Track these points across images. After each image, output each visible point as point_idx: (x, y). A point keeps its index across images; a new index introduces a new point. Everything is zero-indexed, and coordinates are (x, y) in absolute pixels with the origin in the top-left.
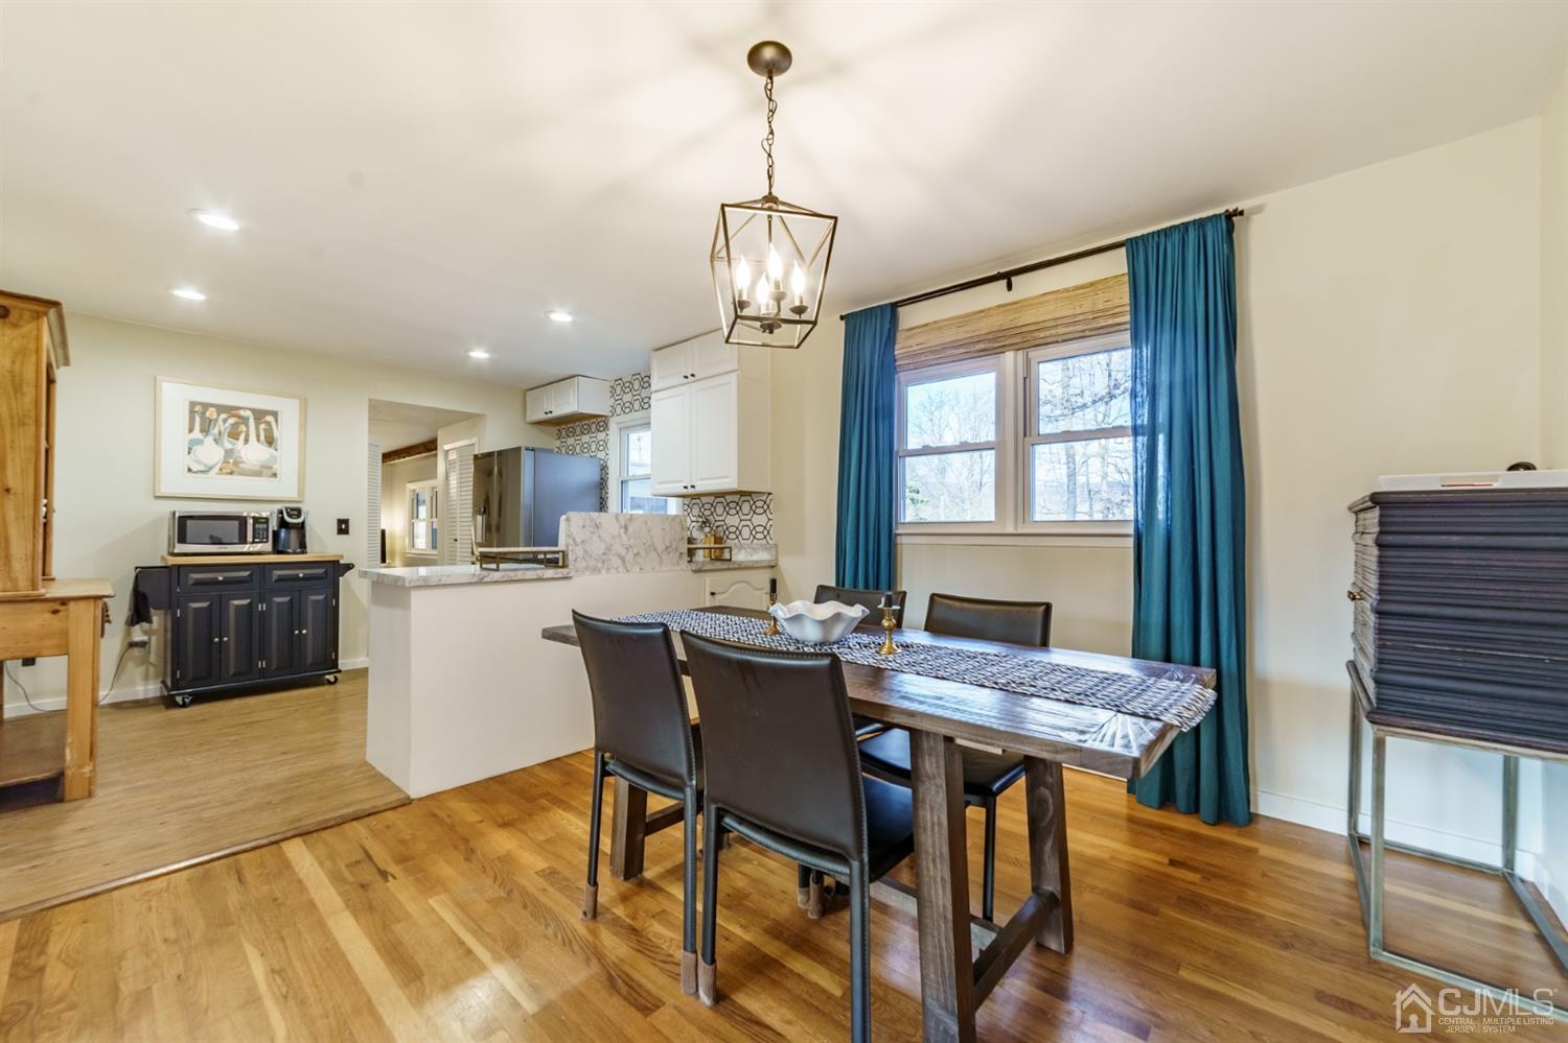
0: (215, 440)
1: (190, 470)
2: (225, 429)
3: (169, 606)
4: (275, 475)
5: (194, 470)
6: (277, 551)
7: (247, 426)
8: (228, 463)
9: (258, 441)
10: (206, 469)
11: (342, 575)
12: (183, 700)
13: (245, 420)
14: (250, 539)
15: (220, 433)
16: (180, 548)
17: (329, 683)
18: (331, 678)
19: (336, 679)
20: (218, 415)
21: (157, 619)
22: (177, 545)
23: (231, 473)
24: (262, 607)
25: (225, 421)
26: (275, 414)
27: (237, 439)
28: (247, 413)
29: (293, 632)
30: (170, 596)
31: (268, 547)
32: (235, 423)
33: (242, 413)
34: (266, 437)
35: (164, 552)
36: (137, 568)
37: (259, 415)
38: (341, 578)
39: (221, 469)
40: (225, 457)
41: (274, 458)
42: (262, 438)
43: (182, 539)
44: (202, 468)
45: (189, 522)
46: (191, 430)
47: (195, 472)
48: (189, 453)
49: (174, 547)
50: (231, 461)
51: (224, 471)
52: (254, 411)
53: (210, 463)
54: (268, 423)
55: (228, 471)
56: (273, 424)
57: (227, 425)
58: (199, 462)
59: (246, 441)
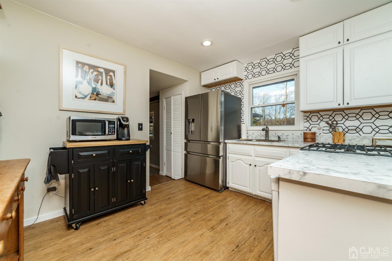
0: (88, 82)
1: (76, 97)
2: (92, 77)
3: (68, 170)
4: (114, 102)
5: (78, 97)
6: (118, 139)
7: (102, 77)
8: (94, 94)
9: (107, 84)
10: (84, 97)
11: (147, 151)
12: (76, 226)
13: (101, 73)
14: (107, 132)
15: (90, 79)
16: (73, 138)
17: (142, 204)
18: (143, 202)
19: (145, 202)
20: (89, 70)
21: (62, 178)
22: (71, 136)
23: (95, 99)
24: (114, 169)
25: (92, 73)
26: (114, 72)
27: (98, 83)
28: (102, 70)
29: (127, 181)
30: (68, 164)
31: (115, 137)
32: (97, 75)
33: (100, 70)
34: (110, 82)
35: (65, 140)
36: (50, 149)
37: (107, 71)
38: (147, 152)
39: (90, 97)
40: (92, 91)
41: (113, 93)
42: (108, 83)
43: (74, 133)
44: (82, 96)
45: (77, 123)
46: (77, 76)
47: (79, 98)
48: (76, 88)
49: (70, 137)
50: (95, 93)
51: (92, 98)
52: (105, 69)
53: (86, 94)
54: (111, 76)
55: (94, 99)
56: (113, 76)
57: (93, 75)
58: (80, 93)
59: (102, 84)
